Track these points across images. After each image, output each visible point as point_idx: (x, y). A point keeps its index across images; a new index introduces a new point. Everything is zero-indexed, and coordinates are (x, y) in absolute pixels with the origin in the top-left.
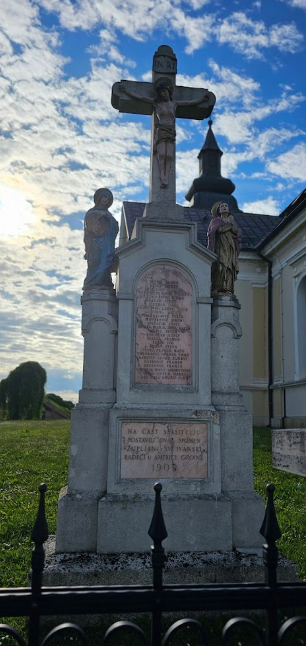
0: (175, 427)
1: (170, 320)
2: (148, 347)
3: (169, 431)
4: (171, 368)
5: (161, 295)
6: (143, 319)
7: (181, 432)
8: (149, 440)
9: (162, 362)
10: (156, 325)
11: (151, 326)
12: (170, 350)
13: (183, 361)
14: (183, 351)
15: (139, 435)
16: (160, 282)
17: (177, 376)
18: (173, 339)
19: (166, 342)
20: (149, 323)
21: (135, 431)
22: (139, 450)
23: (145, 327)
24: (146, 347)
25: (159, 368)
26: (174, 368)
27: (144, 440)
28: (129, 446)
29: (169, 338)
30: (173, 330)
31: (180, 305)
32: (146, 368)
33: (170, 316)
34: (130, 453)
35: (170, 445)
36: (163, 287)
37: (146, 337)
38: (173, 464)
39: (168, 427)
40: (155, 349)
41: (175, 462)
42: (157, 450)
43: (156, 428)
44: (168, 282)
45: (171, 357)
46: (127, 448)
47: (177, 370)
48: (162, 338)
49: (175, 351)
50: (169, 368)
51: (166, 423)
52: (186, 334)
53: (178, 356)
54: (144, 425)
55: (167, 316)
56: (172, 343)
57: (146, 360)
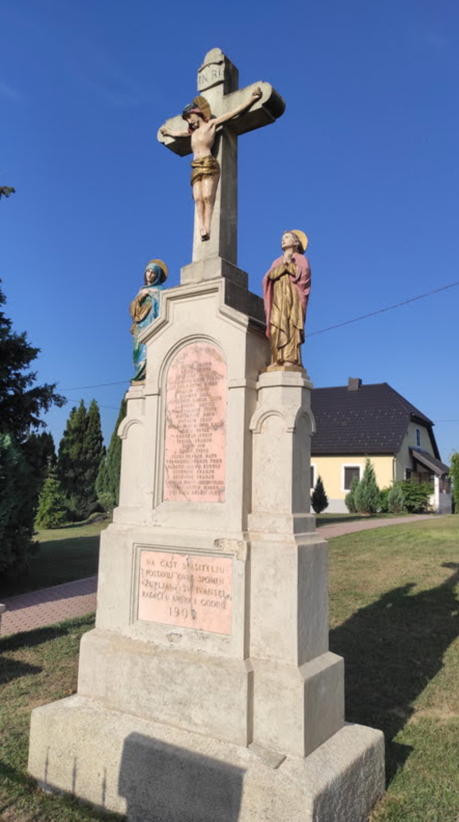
0: (196, 560)
1: (201, 415)
2: (178, 454)
3: (188, 565)
4: (202, 480)
5: (193, 383)
6: (173, 416)
7: (202, 567)
8: (169, 576)
9: (192, 472)
10: (187, 424)
11: (181, 424)
12: (201, 456)
13: (215, 470)
14: (215, 456)
15: (158, 567)
16: (192, 367)
17: (209, 491)
18: (205, 440)
19: (196, 445)
20: (179, 422)
21: (153, 563)
22: (157, 587)
23: (175, 427)
24: (175, 453)
25: (188, 480)
26: (205, 480)
27: (162, 575)
28: (147, 581)
29: (200, 439)
30: (204, 428)
31: (213, 395)
32: (174, 480)
33: (202, 409)
34: (148, 590)
35: (188, 584)
36: (195, 372)
37: (175, 439)
38: (193, 611)
39: (187, 559)
40: (185, 454)
41: (195, 607)
42: (176, 589)
43: (174, 560)
44: (200, 365)
45: (202, 465)
46: (145, 582)
47: (208, 482)
48: (193, 440)
49: (207, 456)
50: (199, 480)
51: (186, 554)
52: (219, 431)
53: (209, 463)
54: (162, 555)
55: (199, 409)
56: (204, 446)
57: (176, 469)
